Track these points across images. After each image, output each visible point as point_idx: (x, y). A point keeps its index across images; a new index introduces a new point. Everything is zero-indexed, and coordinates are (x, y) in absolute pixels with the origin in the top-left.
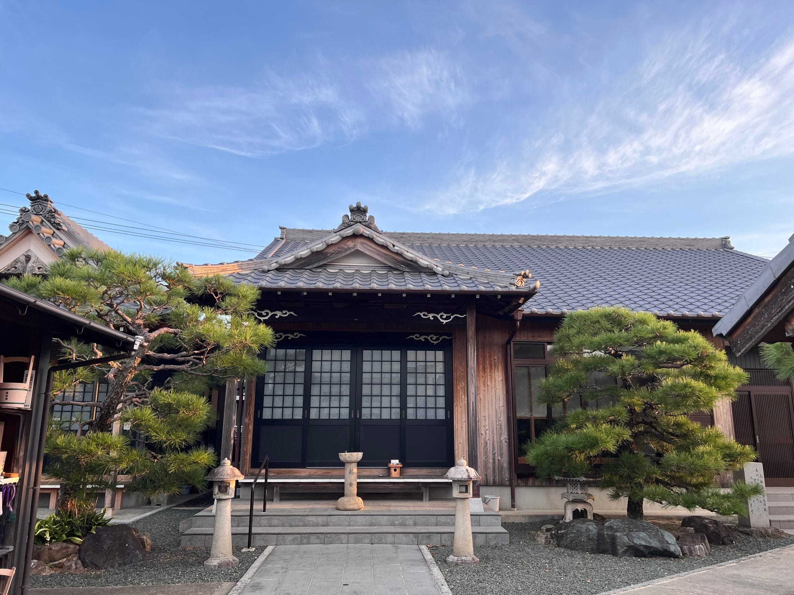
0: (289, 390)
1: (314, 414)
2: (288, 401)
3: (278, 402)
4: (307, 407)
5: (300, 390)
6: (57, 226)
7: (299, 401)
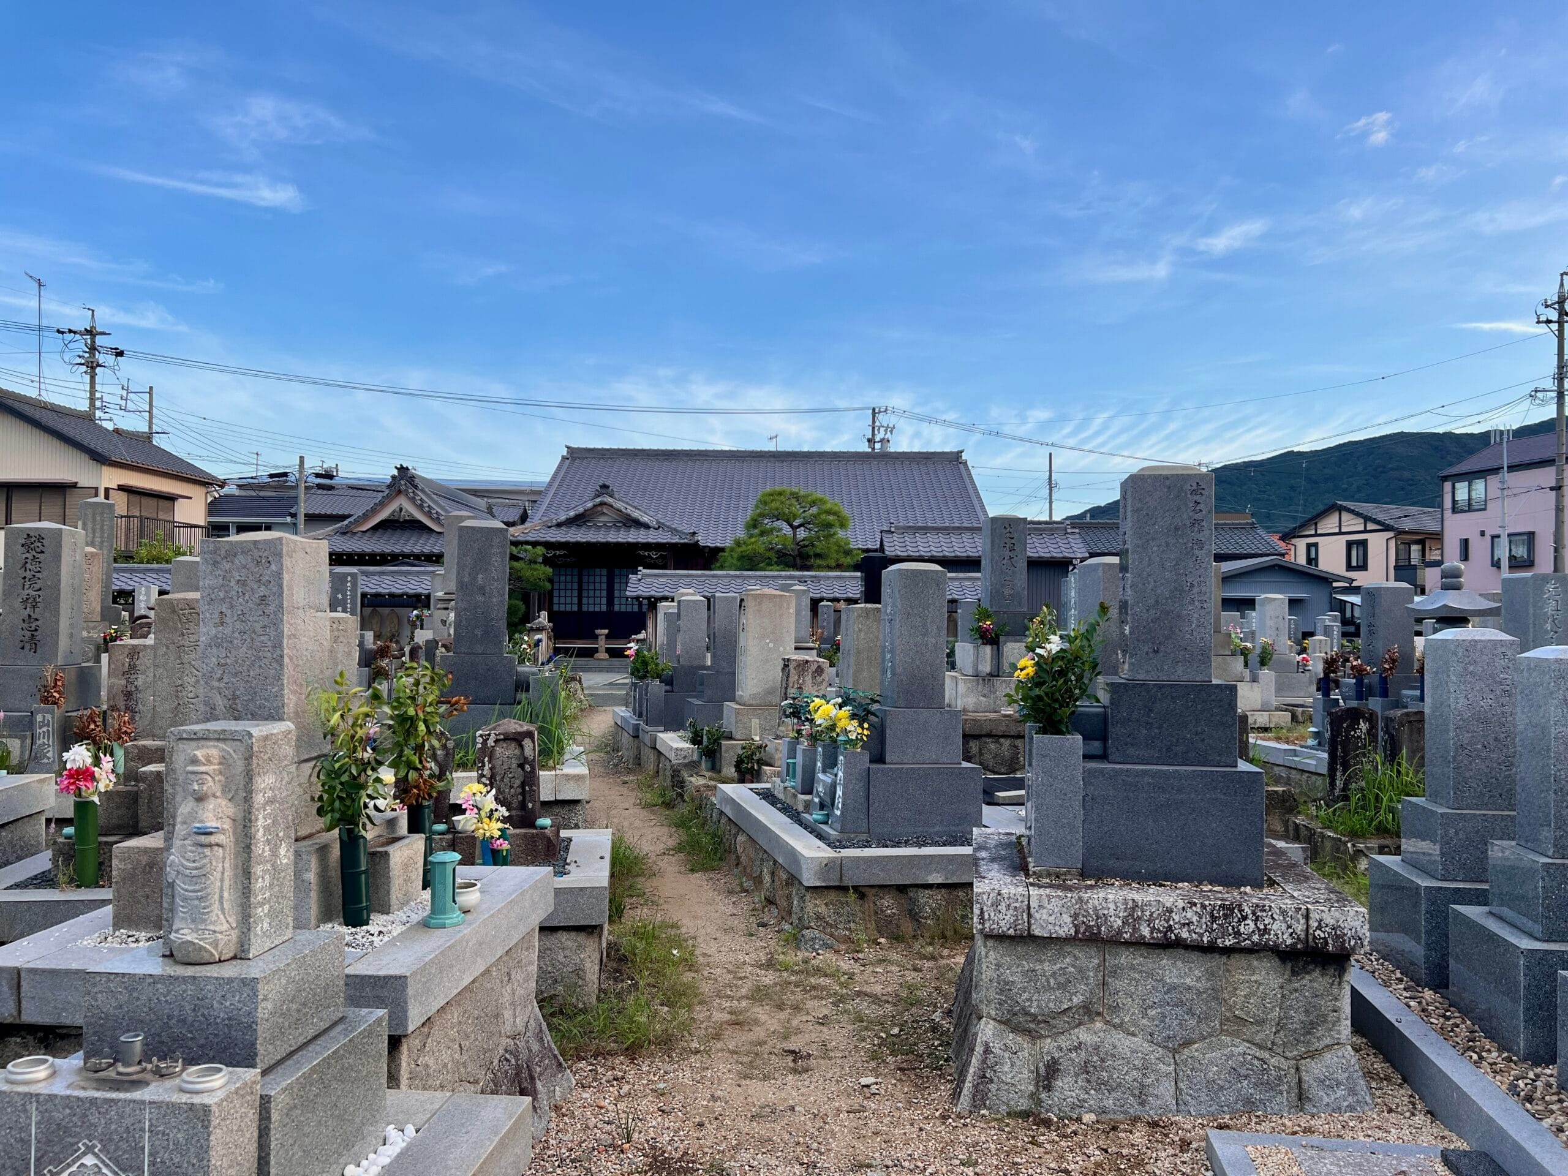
0: (569, 593)
1: (585, 608)
2: (568, 600)
3: (562, 600)
4: (580, 604)
5: (575, 593)
6: (416, 487)
7: (575, 600)
